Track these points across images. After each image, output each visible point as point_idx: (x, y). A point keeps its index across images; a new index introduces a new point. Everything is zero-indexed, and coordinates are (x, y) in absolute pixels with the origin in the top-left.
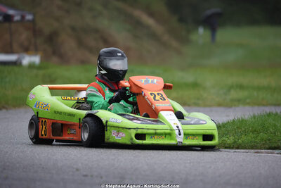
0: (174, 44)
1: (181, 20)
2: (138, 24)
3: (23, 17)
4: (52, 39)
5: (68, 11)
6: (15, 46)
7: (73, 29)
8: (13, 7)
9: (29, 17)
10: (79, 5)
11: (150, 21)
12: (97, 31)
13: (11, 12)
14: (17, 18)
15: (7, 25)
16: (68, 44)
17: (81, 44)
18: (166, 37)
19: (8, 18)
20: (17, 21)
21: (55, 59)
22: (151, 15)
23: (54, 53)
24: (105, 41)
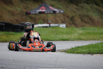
3: (60, 12)
5: (78, 10)
7: (80, 15)
8: (57, 8)
9: (62, 12)
10: (82, 7)
12: (88, 16)
13: (56, 10)
15: (54, 14)
17: (82, 20)
19: (55, 12)
20: (58, 13)
23: (73, 23)
24: (91, 19)
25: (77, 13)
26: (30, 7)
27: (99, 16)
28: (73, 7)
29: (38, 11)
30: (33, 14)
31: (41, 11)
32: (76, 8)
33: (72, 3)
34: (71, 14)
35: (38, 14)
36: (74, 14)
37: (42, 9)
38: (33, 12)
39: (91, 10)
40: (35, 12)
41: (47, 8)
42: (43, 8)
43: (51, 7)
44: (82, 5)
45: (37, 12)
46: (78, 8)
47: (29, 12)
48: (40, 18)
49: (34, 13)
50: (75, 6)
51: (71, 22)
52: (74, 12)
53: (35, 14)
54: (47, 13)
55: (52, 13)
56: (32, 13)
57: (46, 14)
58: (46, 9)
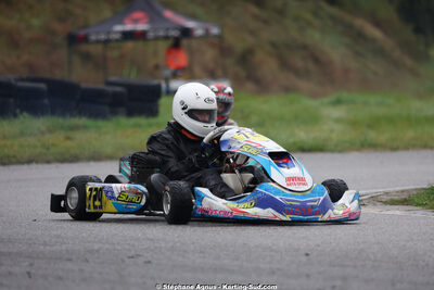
0: (409, 62)
1: (418, 30)
2: (359, 36)
3: (207, 31)
4: (245, 58)
6: (197, 70)
8: (193, 17)
9: (215, 31)
10: (281, 12)
11: (374, 32)
13: (190, 24)
14: (199, 32)
18: (397, 54)
19: (186, 32)
20: (201, 37)
22: (377, 24)
29: (119, 28)
30: (98, 42)
31: (129, 27)
35: (117, 40)
37: (136, 21)
38: (98, 33)
40: (109, 33)
41: (154, 16)
42: (138, 15)
43: (168, 14)
45: (117, 32)
47: (82, 33)
48: (122, 56)
49: (103, 37)
53: (107, 42)
54: (157, 38)
56: (93, 38)
57: (150, 40)
58: (151, 21)
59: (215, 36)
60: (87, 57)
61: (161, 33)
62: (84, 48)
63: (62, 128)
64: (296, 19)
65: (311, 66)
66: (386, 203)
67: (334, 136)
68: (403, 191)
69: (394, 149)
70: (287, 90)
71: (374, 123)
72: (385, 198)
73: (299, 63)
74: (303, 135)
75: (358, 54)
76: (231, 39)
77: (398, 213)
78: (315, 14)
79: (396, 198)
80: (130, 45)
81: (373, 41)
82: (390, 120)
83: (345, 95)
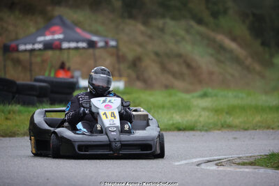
0: (257, 67)
1: (263, 44)
2: (221, 48)
3: (107, 43)
4: (135, 64)
5: (151, 37)
7: (157, 54)
8: (96, 33)
9: (113, 43)
10: (162, 30)
11: (233, 46)
12: (180, 56)
13: (95, 38)
14: (101, 44)
15: (91, 51)
16: (152, 69)
17: (164, 68)
18: (249, 61)
19: (92, 44)
20: (102, 47)
21: (139, 84)
22: (234, 39)
23: (138, 78)
24: (189, 66)
25: (150, 47)
26: (11, 28)
27: (212, 55)
28: (135, 29)
30: (26, 51)
32: (143, 33)
33: (131, 16)
34: (130, 52)
35: (40, 50)
36: (139, 50)
38: (25, 44)
39: (188, 37)
40: (34, 43)
44: (160, 22)
46: (149, 32)
47: (13, 44)
48: (44, 61)
49: (29, 47)
50: (141, 27)
51: (134, 75)
52: (140, 45)
53: (32, 51)
54: (69, 49)
55: (84, 48)
57: (64, 49)
59: (113, 47)
60: (17, 62)
61: (73, 45)
62: (15, 55)
63: (3, 112)
64: (173, 35)
65: (185, 70)
66: (239, 164)
67: (201, 119)
68: (251, 157)
69: (246, 129)
70: (167, 87)
71: (230, 111)
72: (238, 161)
73: (176, 68)
74: (178, 118)
75: (219, 61)
76: (124, 49)
77: (247, 170)
78: (188, 31)
79: (246, 161)
80: (50, 53)
81: (231, 51)
82: (243, 109)
83: (210, 90)
